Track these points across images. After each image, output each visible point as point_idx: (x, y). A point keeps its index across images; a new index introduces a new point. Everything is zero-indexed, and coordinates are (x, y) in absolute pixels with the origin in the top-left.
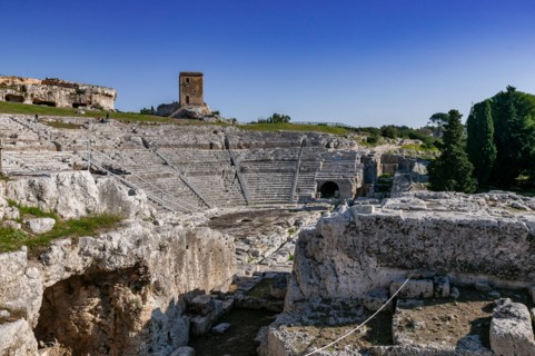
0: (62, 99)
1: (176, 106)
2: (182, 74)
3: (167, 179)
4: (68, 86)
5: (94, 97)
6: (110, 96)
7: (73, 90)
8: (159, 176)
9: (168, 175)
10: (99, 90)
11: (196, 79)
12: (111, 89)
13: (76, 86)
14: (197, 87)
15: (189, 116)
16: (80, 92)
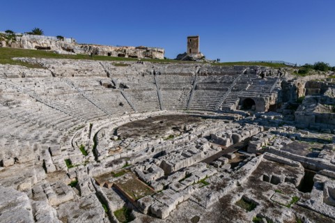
0: (140, 54)
1: (185, 54)
2: (188, 38)
3: (150, 92)
4: (143, 48)
5: (153, 53)
6: (161, 52)
7: (145, 50)
8: (145, 90)
9: (150, 89)
10: (156, 50)
11: (195, 39)
12: (162, 49)
13: (146, 48)
14: (196, 44)
15: (189, 59)
16: (148, 51)
